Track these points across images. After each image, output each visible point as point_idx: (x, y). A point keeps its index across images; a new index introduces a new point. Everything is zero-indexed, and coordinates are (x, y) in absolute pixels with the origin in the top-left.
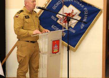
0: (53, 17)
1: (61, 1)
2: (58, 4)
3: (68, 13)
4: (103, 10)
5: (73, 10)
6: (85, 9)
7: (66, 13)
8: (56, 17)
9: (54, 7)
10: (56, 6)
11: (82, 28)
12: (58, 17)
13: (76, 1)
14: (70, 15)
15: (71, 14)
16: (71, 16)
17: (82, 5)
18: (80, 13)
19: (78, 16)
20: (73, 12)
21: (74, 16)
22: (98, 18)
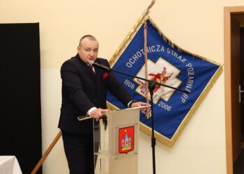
0: (127, 82)
1: (141, 52)
2: (136, 57)
3: (156, 74)
4: (223, 67)
5: (165, 69)
6: (189, 65)
7: (151, 75)
8: (134, 82)
9: (130, 64)
10: (132, 61)
11: (184, 101)
12: (138, 83)
13: (171, 52)
14: (160, 78)
15: (161, 76)
16: (162, 79)
17: (182, 59)
18: (180, 74)
19: (176, 80)
20: (164, 72)
21: (167, 78)
22: (214, 82)
